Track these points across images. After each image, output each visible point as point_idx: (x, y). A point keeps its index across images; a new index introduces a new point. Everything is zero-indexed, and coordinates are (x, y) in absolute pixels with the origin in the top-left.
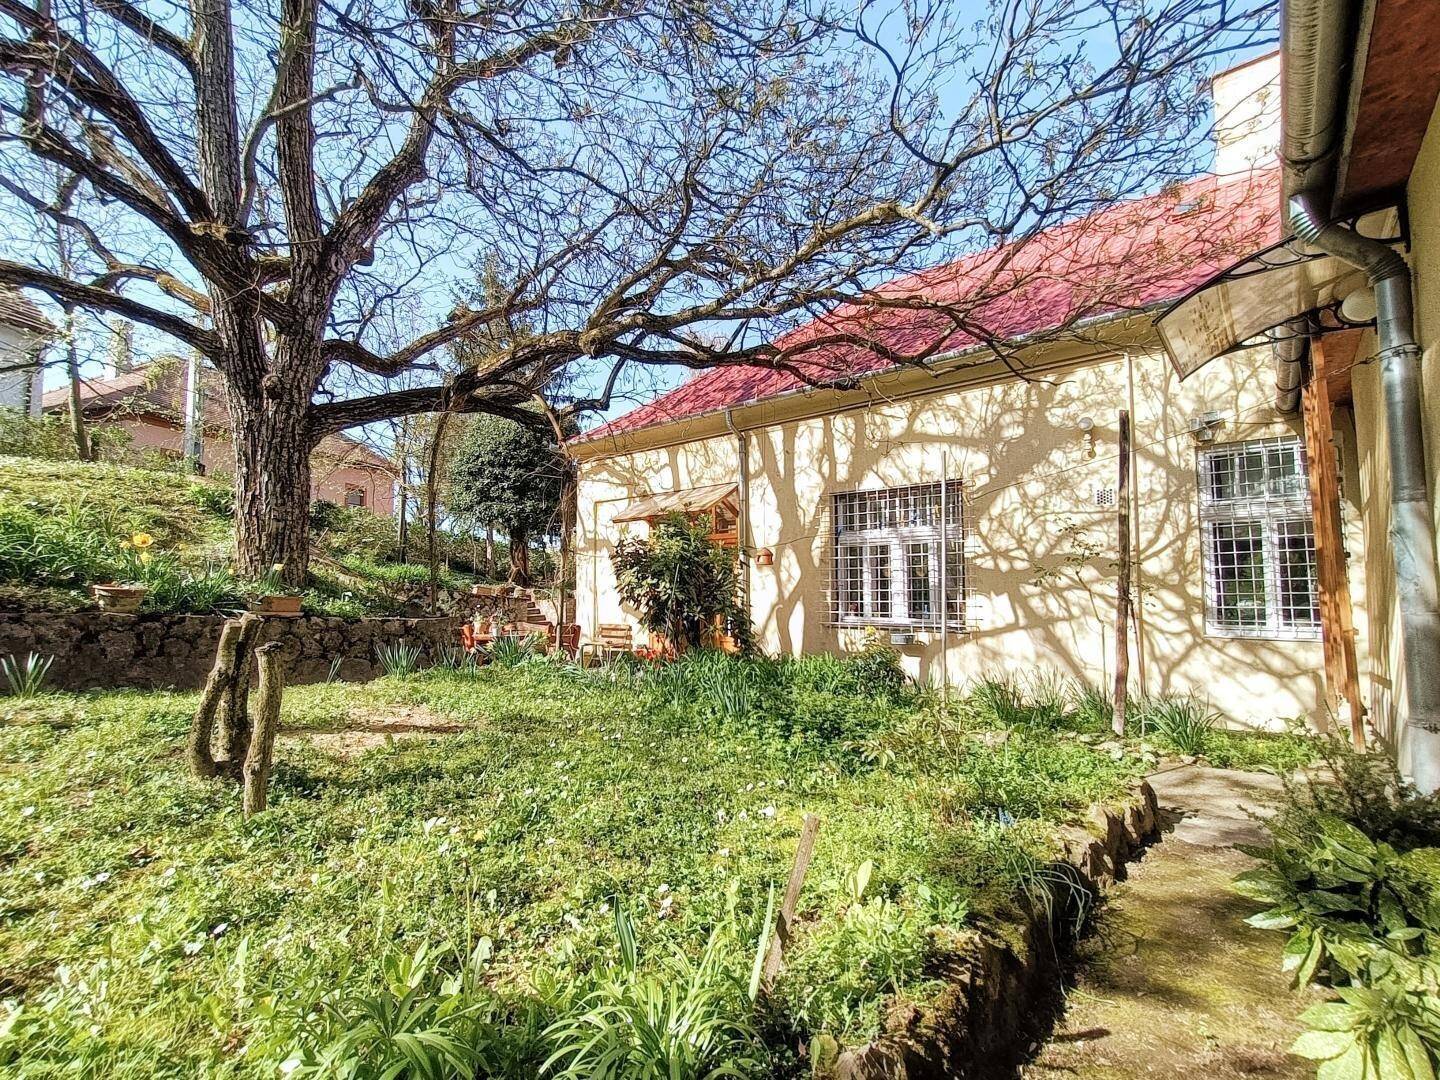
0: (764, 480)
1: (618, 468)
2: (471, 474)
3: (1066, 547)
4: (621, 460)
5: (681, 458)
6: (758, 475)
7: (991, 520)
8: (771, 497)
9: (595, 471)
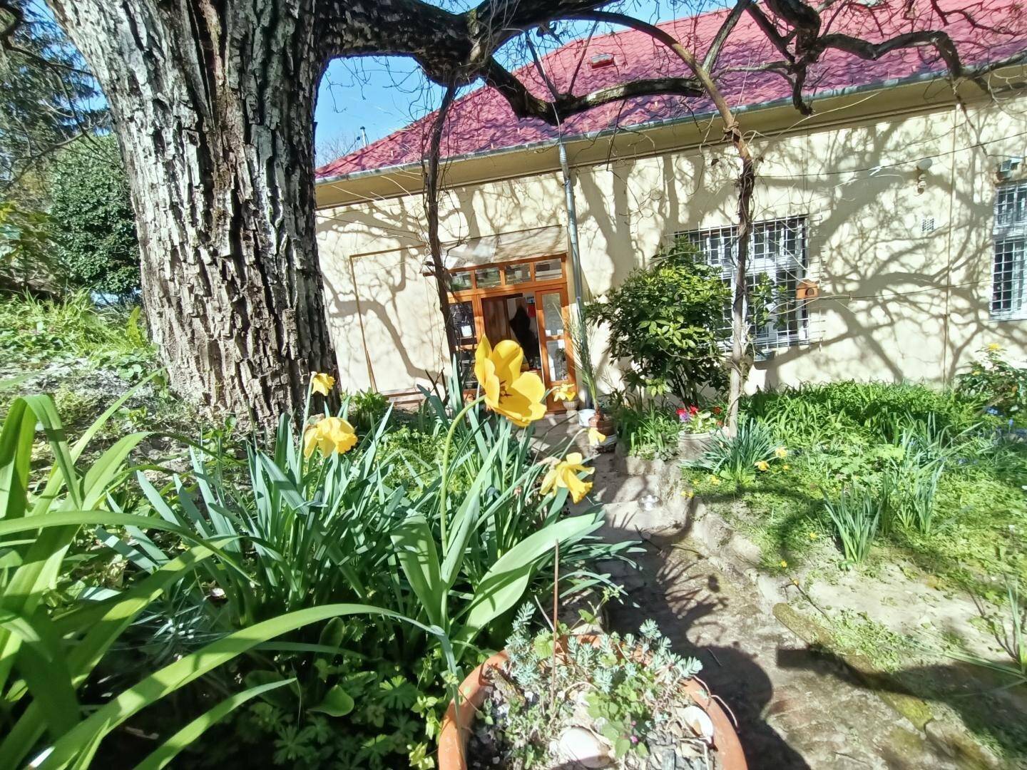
0: (592, 223)
1: (378, 216)
2: (89, 228)
3: (894, 268)
4: (383, 204)
5: (477, 202)
6: (585, 217)
7: (831, 249)
8: (601, 241)
9: (341, 221)
